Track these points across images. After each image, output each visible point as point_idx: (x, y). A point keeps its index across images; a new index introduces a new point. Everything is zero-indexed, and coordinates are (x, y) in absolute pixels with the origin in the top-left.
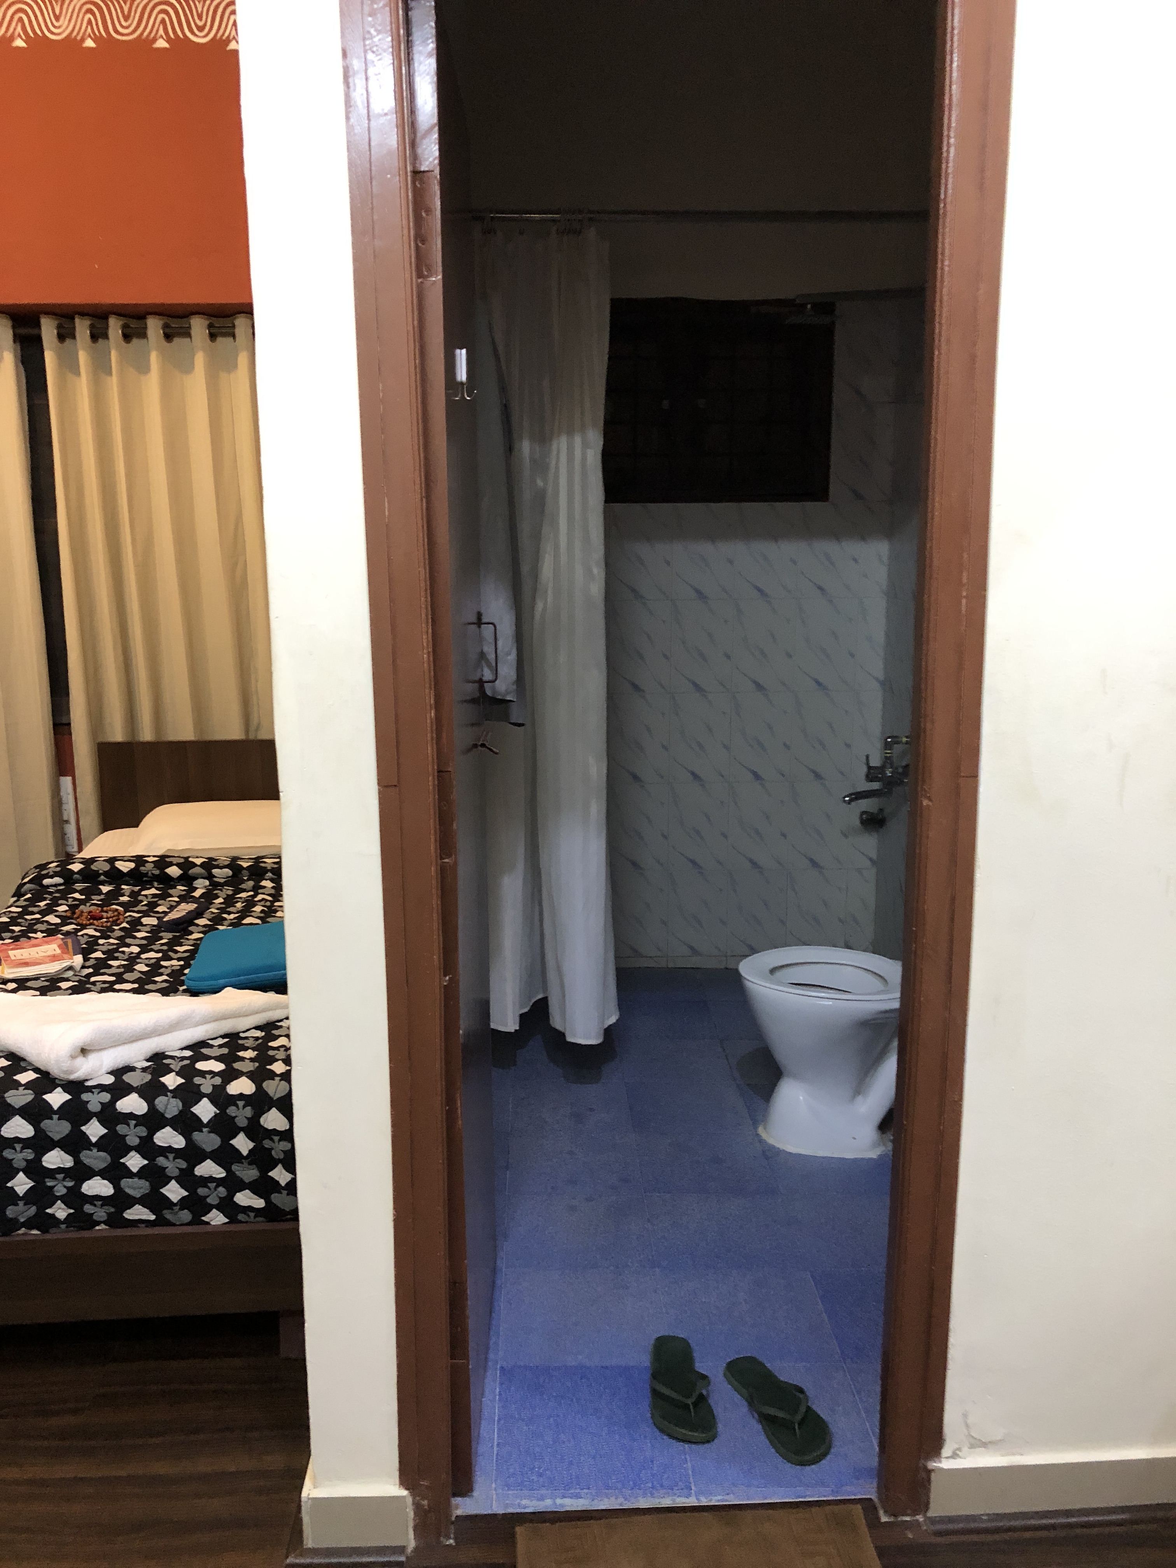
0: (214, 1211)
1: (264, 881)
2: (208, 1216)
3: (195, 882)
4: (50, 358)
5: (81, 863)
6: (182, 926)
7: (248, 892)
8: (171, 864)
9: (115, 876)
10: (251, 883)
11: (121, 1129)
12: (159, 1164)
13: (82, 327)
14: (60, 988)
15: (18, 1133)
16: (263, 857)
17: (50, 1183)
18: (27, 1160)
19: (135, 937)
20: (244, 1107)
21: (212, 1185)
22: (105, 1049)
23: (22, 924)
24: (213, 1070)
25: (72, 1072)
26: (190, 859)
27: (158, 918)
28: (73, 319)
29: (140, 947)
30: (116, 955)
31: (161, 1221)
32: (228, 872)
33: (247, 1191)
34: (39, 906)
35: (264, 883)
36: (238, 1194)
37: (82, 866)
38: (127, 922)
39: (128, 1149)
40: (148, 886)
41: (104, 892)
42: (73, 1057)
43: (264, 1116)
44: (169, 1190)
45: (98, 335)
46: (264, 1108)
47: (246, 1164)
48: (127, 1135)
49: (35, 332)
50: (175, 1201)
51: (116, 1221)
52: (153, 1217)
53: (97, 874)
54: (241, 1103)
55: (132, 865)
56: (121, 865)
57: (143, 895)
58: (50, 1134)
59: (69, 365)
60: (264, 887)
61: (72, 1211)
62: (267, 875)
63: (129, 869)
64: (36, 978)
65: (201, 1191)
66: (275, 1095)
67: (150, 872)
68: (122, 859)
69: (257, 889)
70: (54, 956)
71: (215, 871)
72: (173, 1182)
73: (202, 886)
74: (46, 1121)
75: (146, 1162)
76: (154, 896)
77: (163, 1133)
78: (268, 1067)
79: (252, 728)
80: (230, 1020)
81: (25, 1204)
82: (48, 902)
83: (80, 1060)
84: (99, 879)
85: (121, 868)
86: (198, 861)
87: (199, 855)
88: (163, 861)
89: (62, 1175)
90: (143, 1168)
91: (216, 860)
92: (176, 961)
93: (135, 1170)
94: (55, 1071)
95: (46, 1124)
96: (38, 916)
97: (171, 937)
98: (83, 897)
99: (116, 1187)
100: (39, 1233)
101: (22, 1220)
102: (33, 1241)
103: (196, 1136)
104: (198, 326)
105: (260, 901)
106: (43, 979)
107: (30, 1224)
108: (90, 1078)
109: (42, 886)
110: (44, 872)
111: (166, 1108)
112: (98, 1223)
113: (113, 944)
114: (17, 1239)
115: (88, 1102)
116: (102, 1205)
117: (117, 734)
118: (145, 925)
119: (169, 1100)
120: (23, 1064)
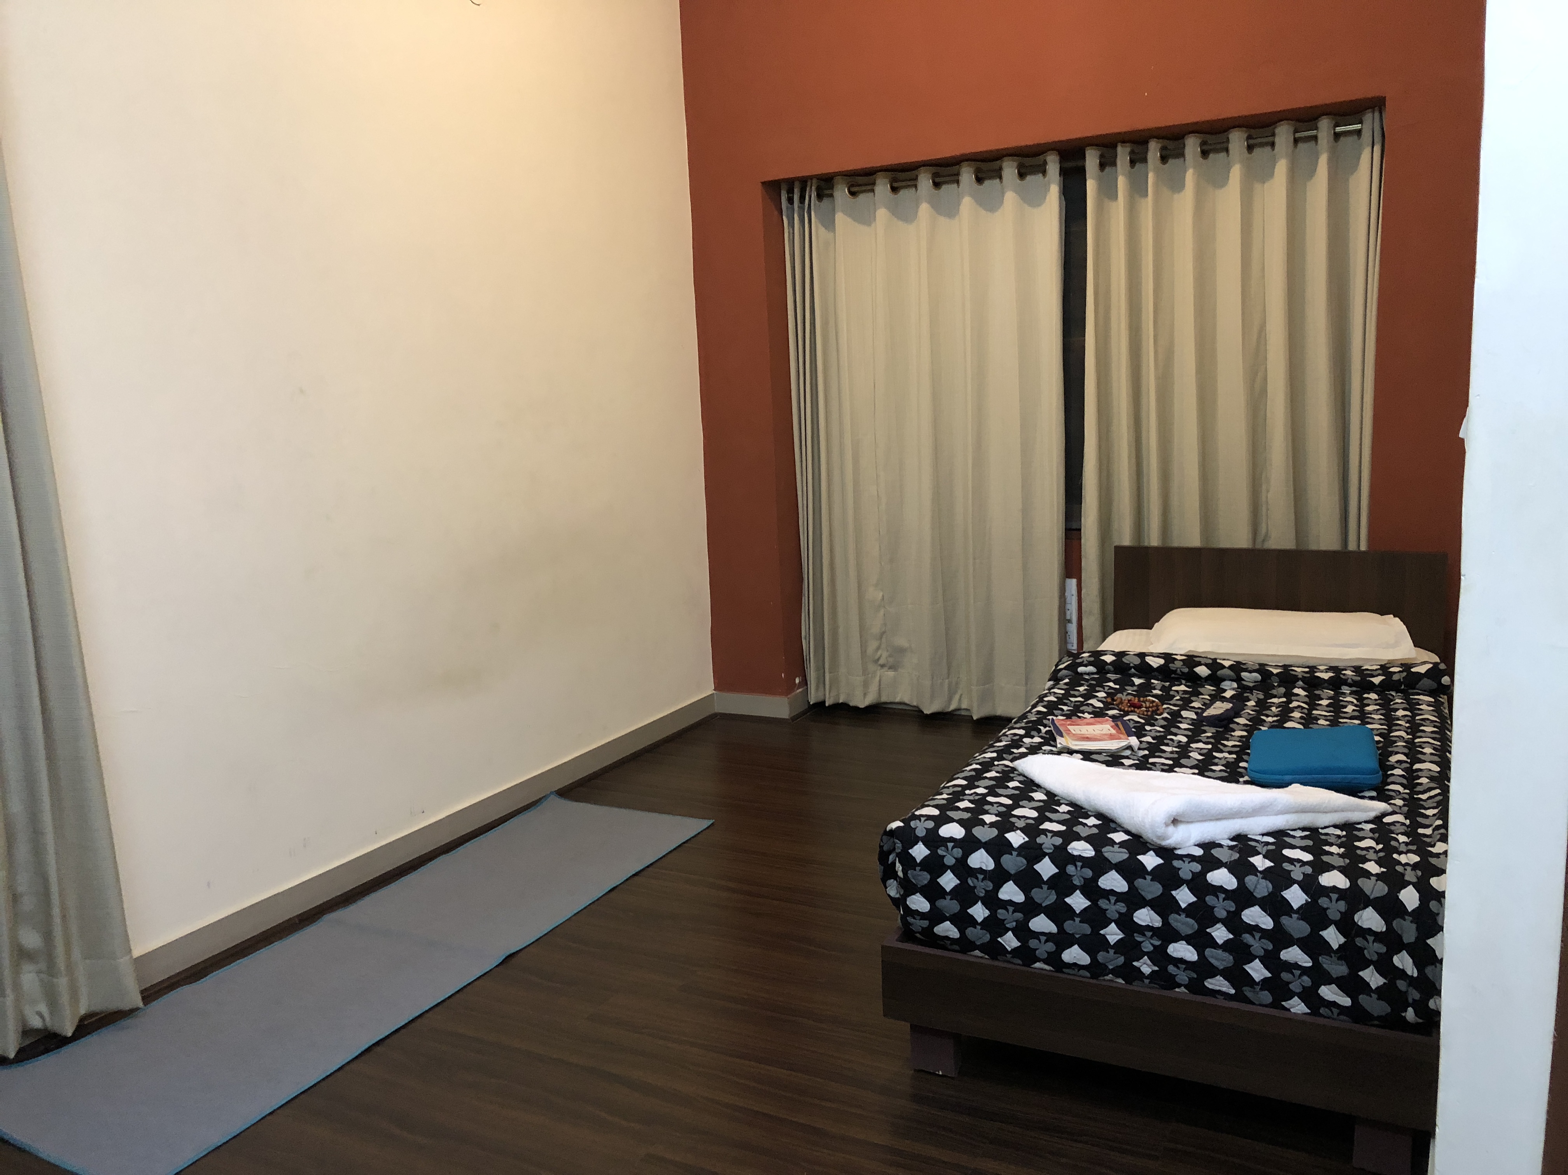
0: (1296, 999)
1: (1296, 689)
2: (1288, 1002)
3: (1223, 683)
4: (1091, 186)
5: (1112, 655)
6: (1224, 723)
7: (1279, 698)
8: (1199, 664)
9: (1144, 670)
10: (1282, 690)
11: (1210, 900)
12: (1245, 941)
13: (1123, 154)
14: (1122, 764)
15: (1113, 886)
16: (1291, 666)
17: (1139, 938)
18: (1119, 913)
19: (1179, 728)
20: (1337, 900)
21: (1297, 972)
22: (1192, 822)
23: (1069, 704)
24: (1301, 858)
25: (1164, 838)
26: (1218, 661)
27: (1196, 713)
28: (1116, 147)
29: (1187, 737)
30: (1166, 741)
31: (1239, 997)
32: (1256, 677)
33: (1334, 985)
34: (1079, 690)
35: (1296, 691)
36: (1323, 987)
37: (1114, 658)
38: (1168, 713)
39: (1214, 921)
40: (1176, 683)
41: (1136, 684)
42: (1167, 825)
43: (1358, 913)
44: (1249, 968)
45: (1138, 159)
46: (1360, 905)
47: (1334, 959)
48: (1215, 907)
49: (1080, 163)
50: (1257, 980)
51: (1197, 987)
52: (1233, 991)
53: (1128, 667)
54: (1334, 896)
55: (1162, 661)
56: (1151, 661)
57: (1175, 691)
58: (1143, 893)
59: (1108, 191)
60: (1298, 695)
61: (1156, 968)
62: (1298, 683)
63: (1158, 665)
64: (1099, 753)
65: (1285, 976)
66: (1371, 895)
67: (1178, 669)
68: (1152, 655)
69: (1290, 696)
70: (1111, 735)
71: (1244, 675)
72: (1257, 960)
73: (1229, 688)
74: (1140, 880)
75: (1231, 936)
76: (1185, 692)
77: (1251, 911)
78: (1361, 865)
79: (1259, 539)
80: (1309, 814)
81: (1115, 953)
82: (1086, 688)
83: (1171, 829)
84: (1130, 672)
85: (1151, 663)
86: (1227, 664)
87: (1226, 658)
88: (1192, 660)
89: (1151, 933)
90: (1227, 942)
91: (1244, 664)
92: (1227, 754)
93: (1220, 942)
94: (1149, 834)
95: (1139, 882)
96: (1080, 699)
97: (1215, 731)
98: (1118, 687)
99: (1201, 954)
100: (1124, 982)
101: (1111, 967)
102: (1116, 988)
103: (1285, 920)
104: (1237, 140)
105: (1296, 708)
106: (1105, 754)
107: (1116, 972)
108: (1179, 847)
109: (1077, 673)
110: (1079, 661)
111: (1256, 887)
112: (1179, 986)
113: (1160, 732)
114: (1104, 983)
115: (1179, 869)
116: (1185, 969)
117: (1126, 541)
118: (1186, 718)
119: (1258, 880)
120: (1113, 825)
